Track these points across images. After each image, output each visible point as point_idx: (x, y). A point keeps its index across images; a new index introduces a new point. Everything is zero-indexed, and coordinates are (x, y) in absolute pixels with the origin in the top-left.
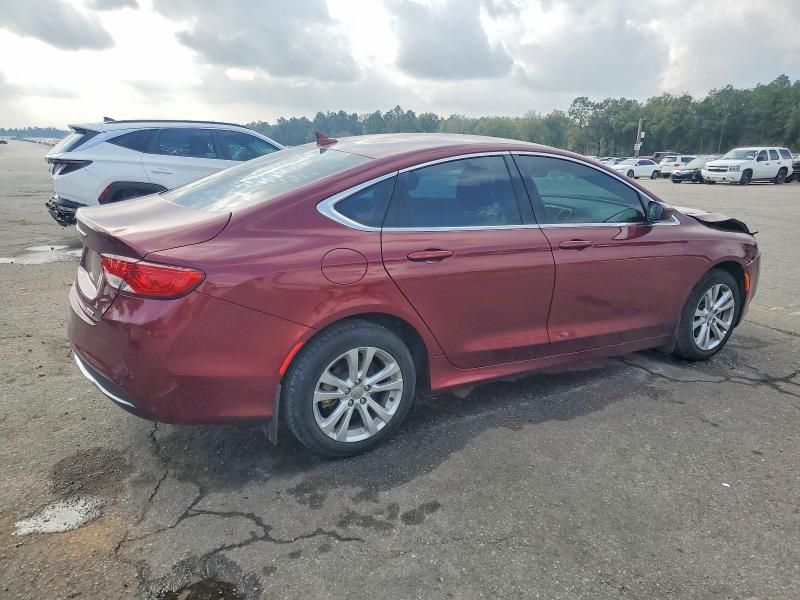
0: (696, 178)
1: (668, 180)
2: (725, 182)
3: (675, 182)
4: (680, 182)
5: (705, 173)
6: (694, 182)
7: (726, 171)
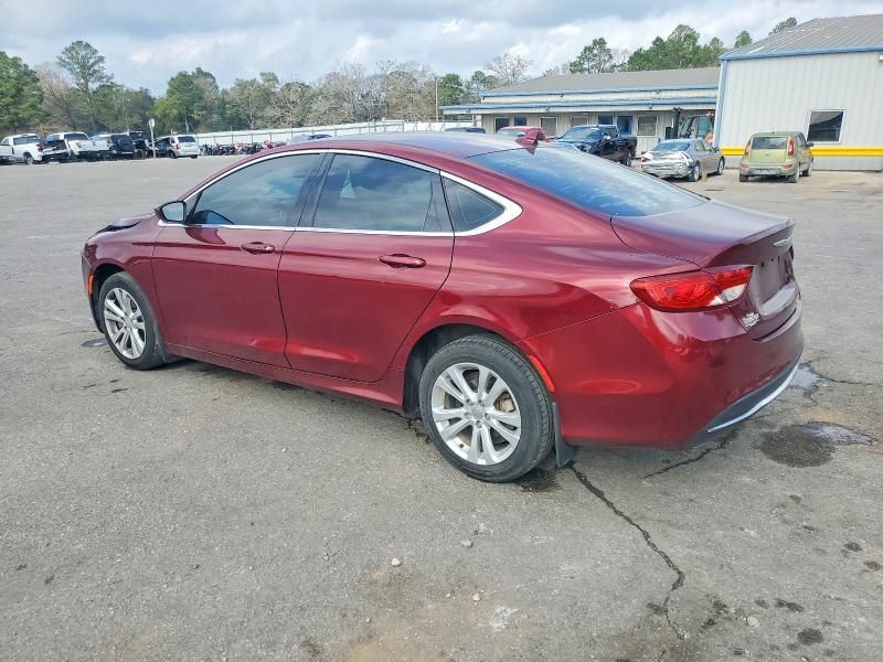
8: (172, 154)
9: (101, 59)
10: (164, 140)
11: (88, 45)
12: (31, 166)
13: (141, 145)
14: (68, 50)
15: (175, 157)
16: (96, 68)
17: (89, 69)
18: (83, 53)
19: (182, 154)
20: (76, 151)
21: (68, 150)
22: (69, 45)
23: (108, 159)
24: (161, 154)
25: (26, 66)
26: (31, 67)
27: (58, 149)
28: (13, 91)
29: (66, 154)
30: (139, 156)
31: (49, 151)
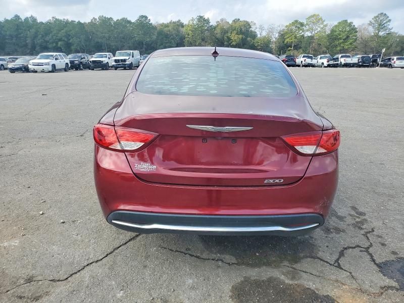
0: (25, 69)
1: (7, 71)
2: (43, 71)
3: (12, 72)
4: (14, 72)
5: (31, 67)
6: (24, 72)
7: (43, 65)
8: (390, 66)
9: (390, 21)
10: (388, 59)
11: (385, 14)
12: (323, 68)
13: (375, 61)
14: (375, 17)
15: (392, 67)
16: (385, 25)
17: (382, 25)
18: (381, 18)
19: (396, 66)
20: (343, 62)
21: (339, 62)
22: (376, 15)
23: (357, 67)
24: (385, 66)
25: (354, 26)
26: (356, 26)
27: (335, 61)
28: (345, 37)
29: (338, 64)
30: (373, 66)
31: (331, 62)
